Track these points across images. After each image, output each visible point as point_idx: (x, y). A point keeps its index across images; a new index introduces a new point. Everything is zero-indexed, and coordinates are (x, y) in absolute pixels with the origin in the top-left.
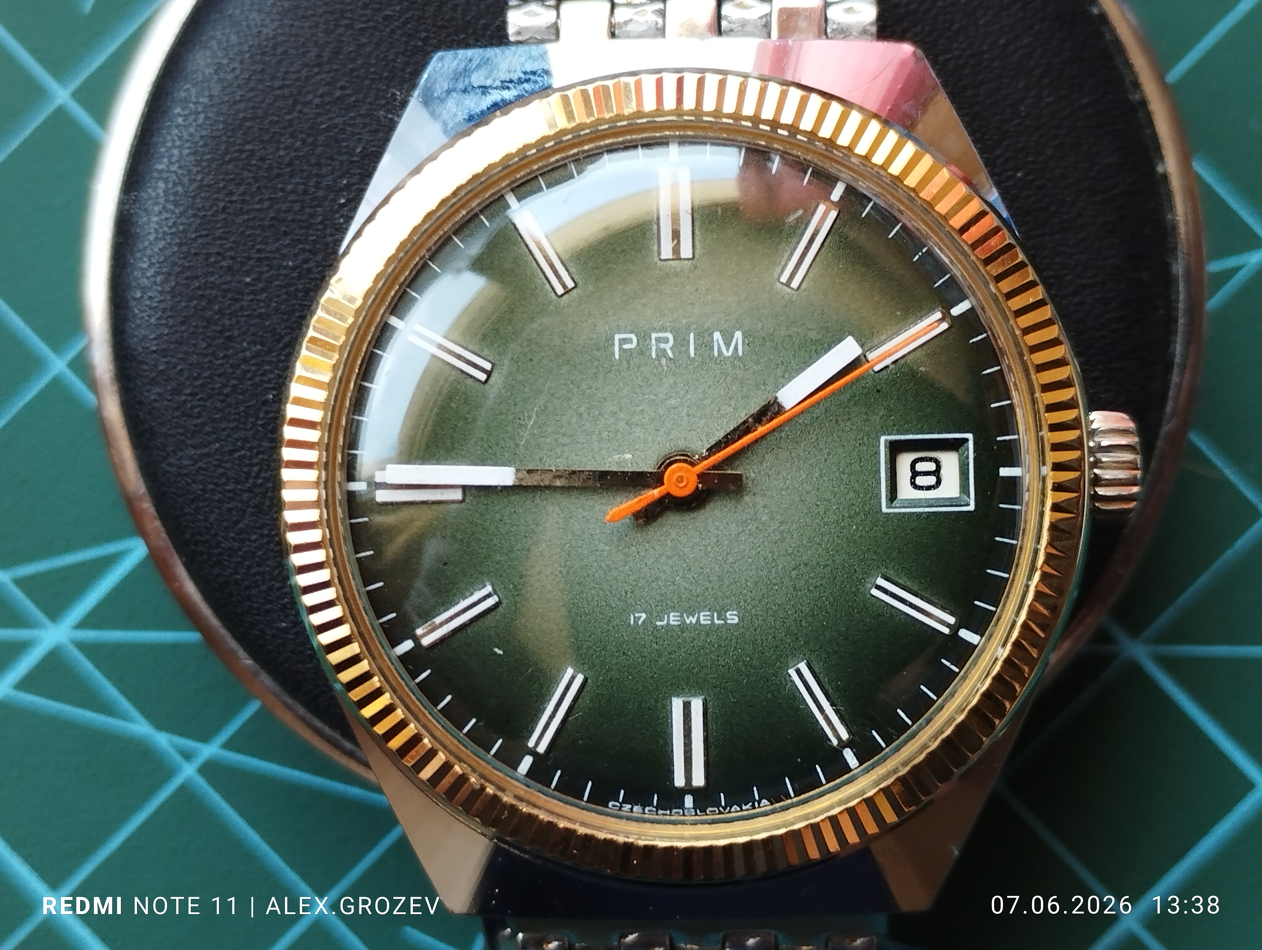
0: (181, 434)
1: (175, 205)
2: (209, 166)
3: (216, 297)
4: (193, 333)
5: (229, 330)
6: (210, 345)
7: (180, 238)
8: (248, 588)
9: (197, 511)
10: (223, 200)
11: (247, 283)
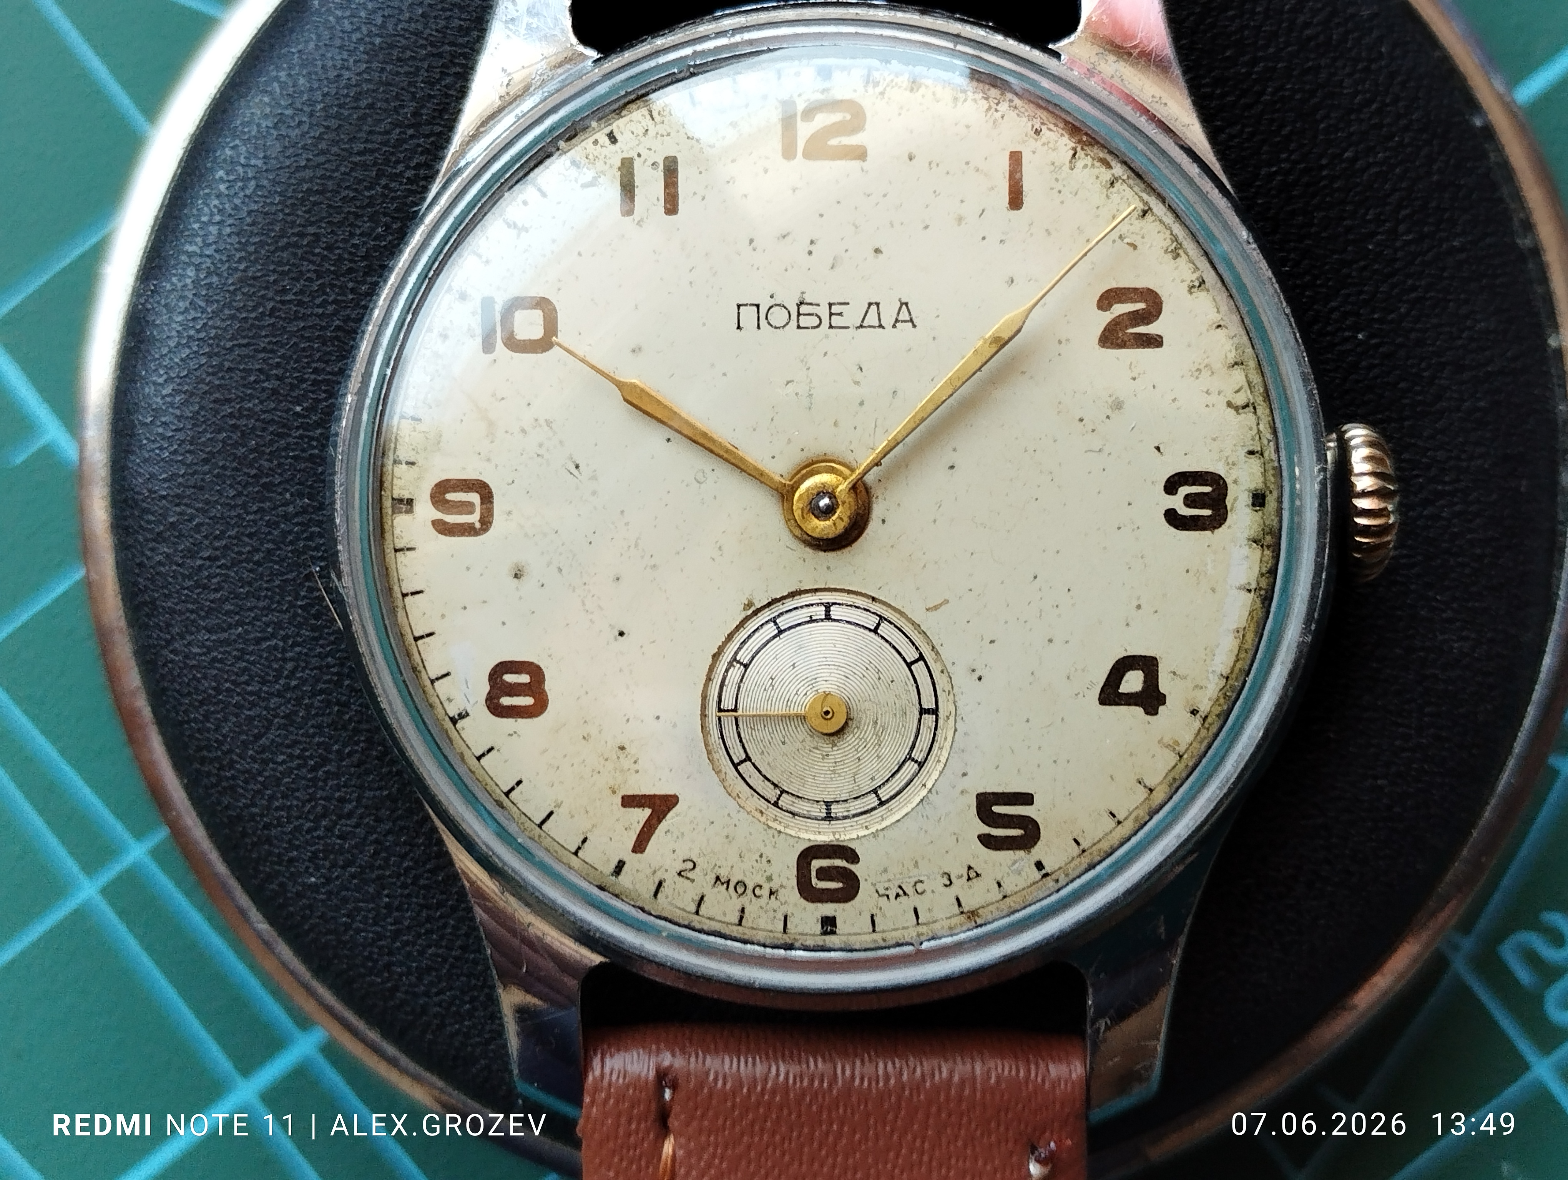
0: (192, 612)
1: (207, 301)
2: (256, 252)
3: (254, 428)
4: (218, 476)
5: (267, 476)
6: (240, 494)
7: (210, 345)
8: (267, 827)
9: (206, 717)
10: (272, 299)
11: (297, 414)
